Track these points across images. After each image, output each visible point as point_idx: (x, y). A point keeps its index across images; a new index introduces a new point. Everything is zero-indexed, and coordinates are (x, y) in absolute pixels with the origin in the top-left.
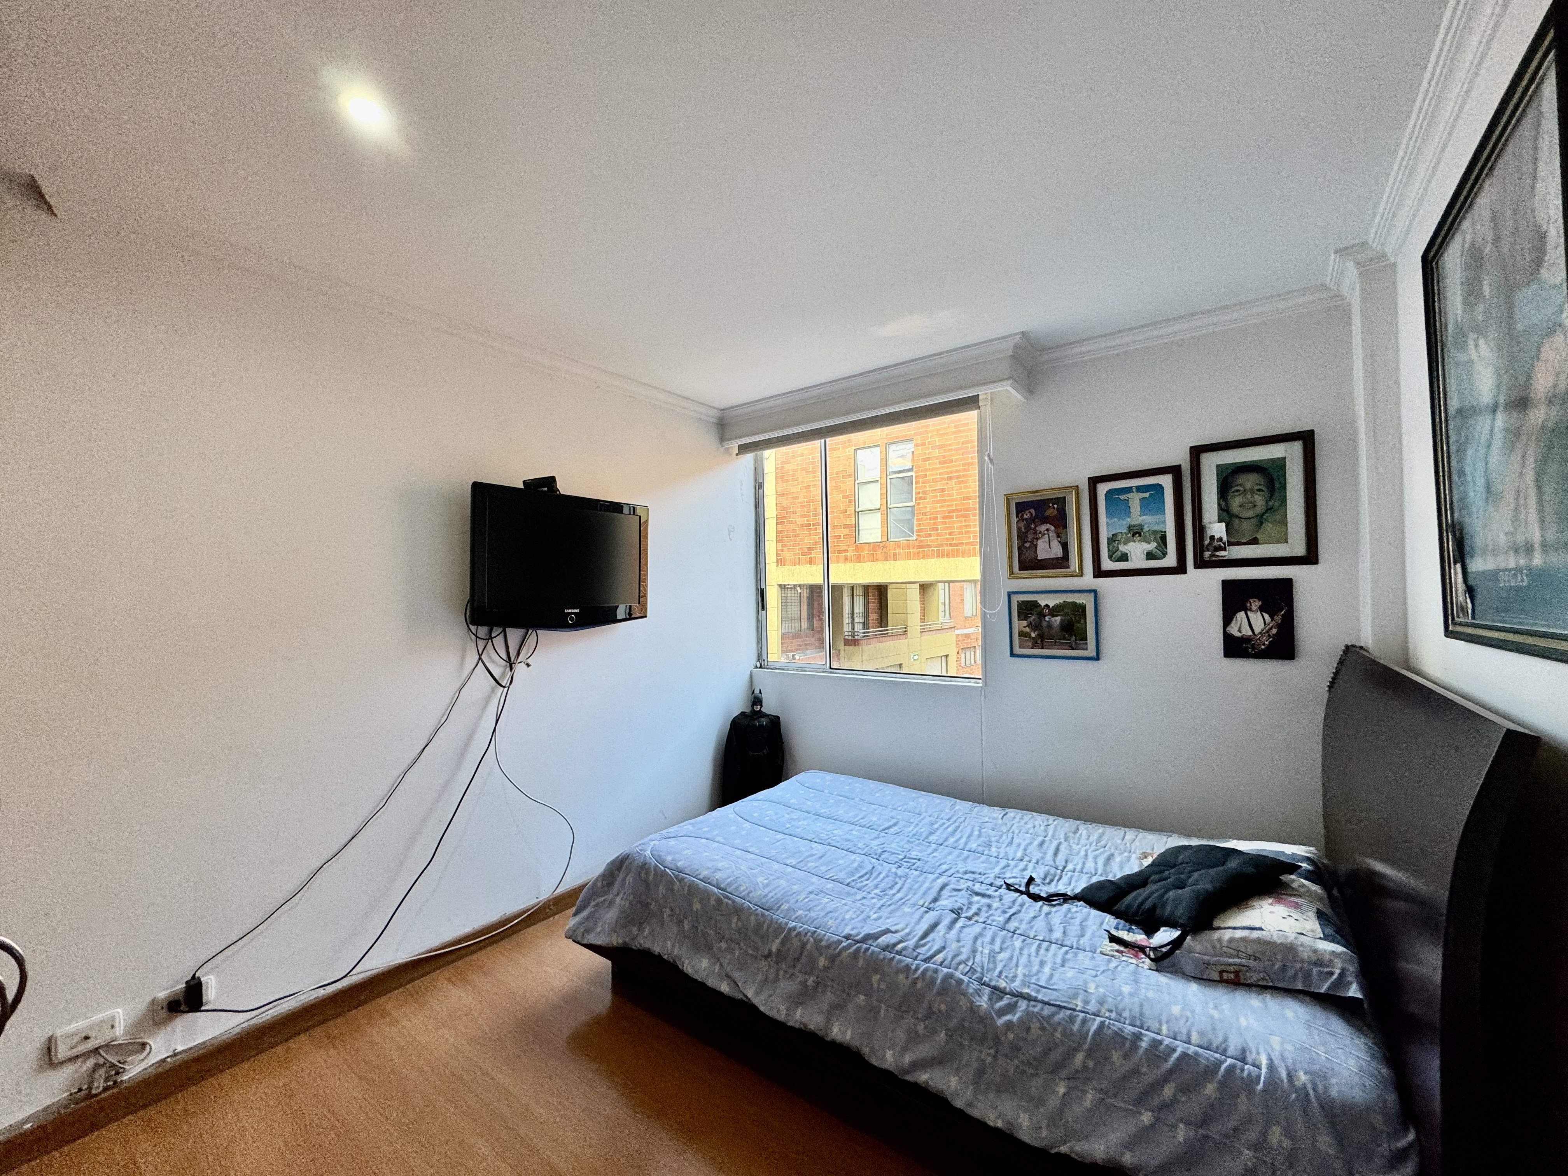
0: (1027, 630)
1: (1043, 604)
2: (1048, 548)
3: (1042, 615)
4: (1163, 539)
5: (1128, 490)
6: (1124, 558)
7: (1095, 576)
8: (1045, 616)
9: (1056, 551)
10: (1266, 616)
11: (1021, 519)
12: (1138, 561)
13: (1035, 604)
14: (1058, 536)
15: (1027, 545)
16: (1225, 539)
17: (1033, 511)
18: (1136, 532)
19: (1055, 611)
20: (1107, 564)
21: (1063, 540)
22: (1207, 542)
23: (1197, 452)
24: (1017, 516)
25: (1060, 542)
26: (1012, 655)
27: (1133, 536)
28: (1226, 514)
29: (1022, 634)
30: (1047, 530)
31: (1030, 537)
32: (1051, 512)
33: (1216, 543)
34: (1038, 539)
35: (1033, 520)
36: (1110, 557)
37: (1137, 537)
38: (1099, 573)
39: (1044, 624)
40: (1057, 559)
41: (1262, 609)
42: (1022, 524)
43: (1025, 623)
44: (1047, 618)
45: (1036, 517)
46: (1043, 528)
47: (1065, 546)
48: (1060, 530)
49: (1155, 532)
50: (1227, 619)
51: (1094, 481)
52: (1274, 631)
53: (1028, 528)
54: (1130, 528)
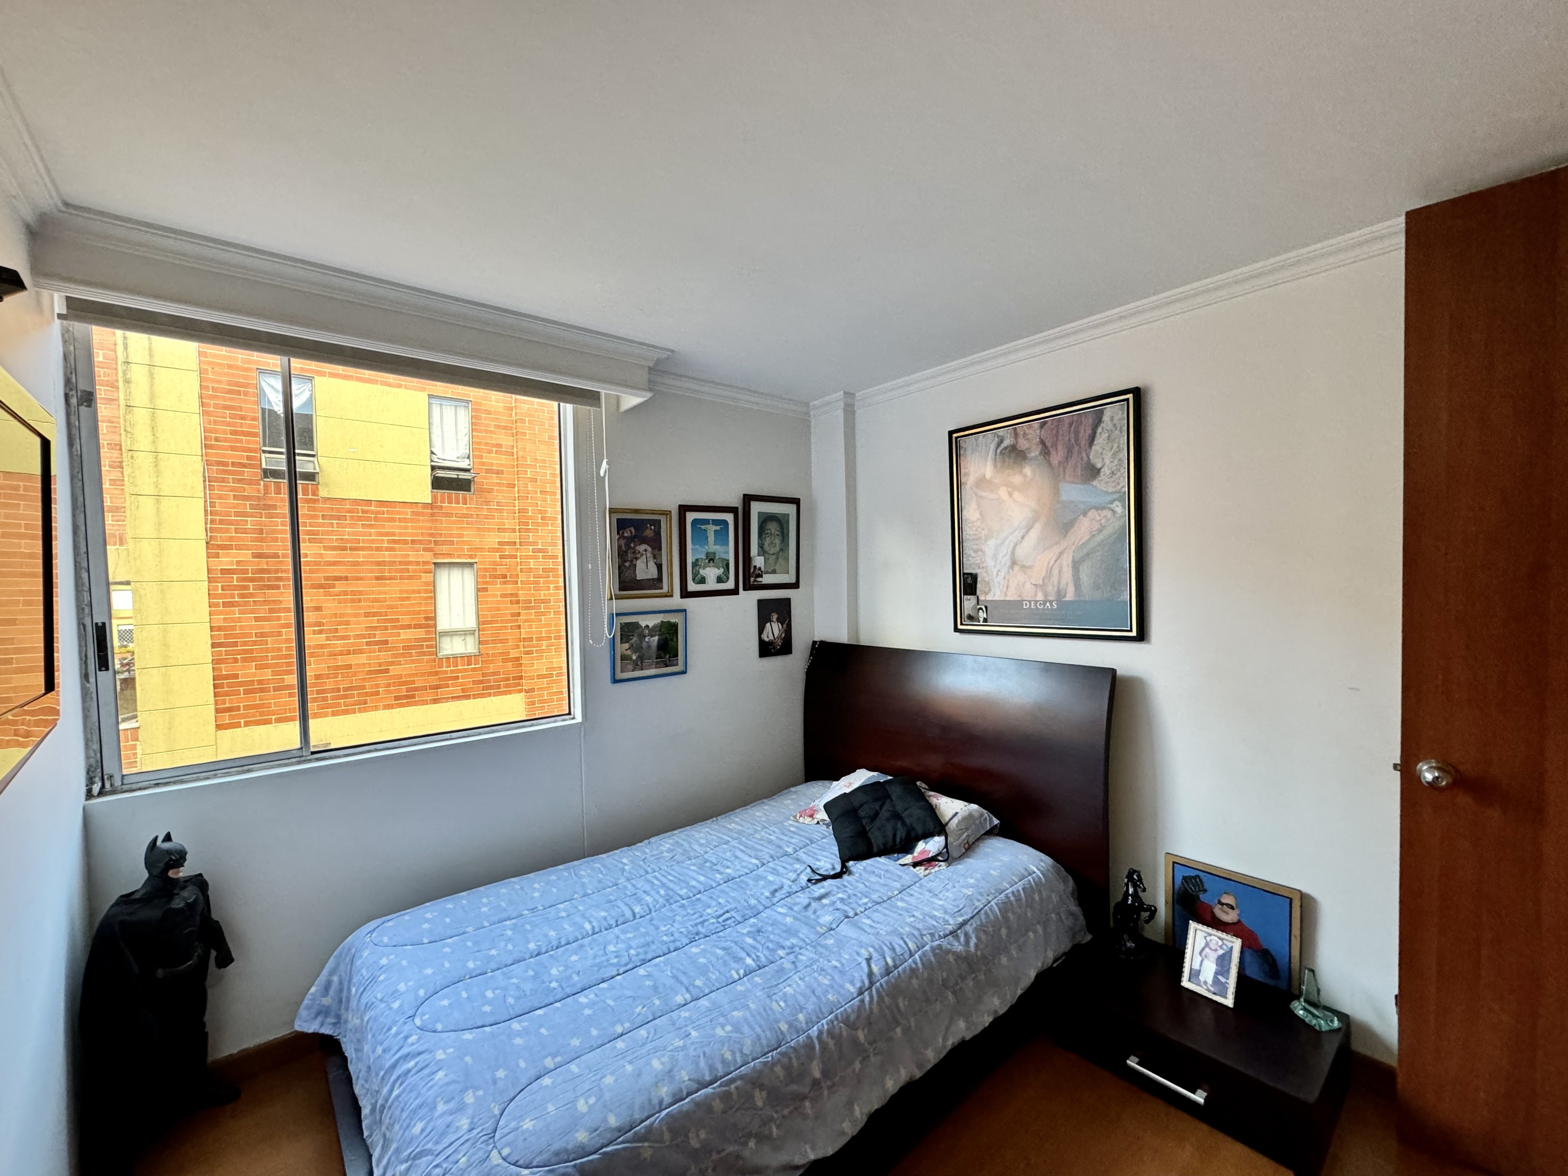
0: (629, 652)
1: (643, 624)
2: (644, 570)
3: (642, 636)
4: (727, 565)
5: (706, 522)
6: (703, 581)
7: (682, 597)
8: (645, 637)
9: (653, 573)
10: (780, 624)
11: (622, 537)
12: (711, 585)
13: (636, 625)
14: (654, 557)
15: (627, 564)
16: (763, 569)
17: (632, 529)
18: (711, 559)
19: (652, 631)
20: (692, 587)
21: (658, 562)
22: (752, 570)
23: (748, 499)
24: (618, 533)
25: (655, 563)
26: (615, 681)
27: (709, 562)
28: (762, 551)
29: (624, 658)
30: (645, 550)
31: (630, 556)
32: (649, 533)
33: (757, 572)
34: (637, 559)
35: (632, 539)
36: (694, 580)
37: (711, 564)
38: (686, 594)
39: (644, 645)
40: (653, 579)
41: (778, 620)
42: (623, 542)
43: (627, 646)
44: (647, 639)
45: (635, 537)
46: (642, 548)
47: (659, 567)
48: (656, 552)
49: (723, 560)
50: (761, 630)
51: (684, 509)
52: (783, 635)
53: (628, 545)
54: (707, 554)
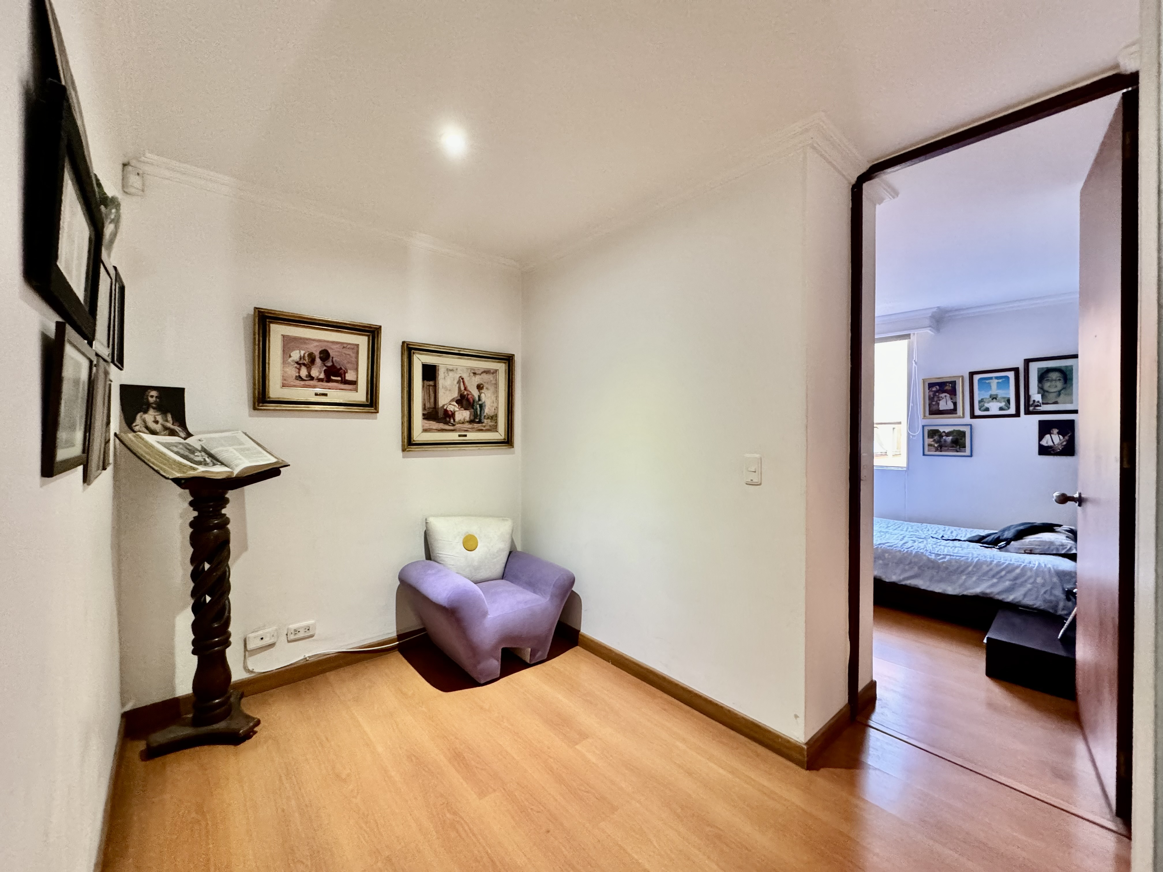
0: (933, 443)
1: (942, 431)
2: (945, 404)
3: (941, 436)
4: (1008, 401)
5: (991, 378)
6: (987, 409)
7: (971, 418)
8: (943, 436)
9: (951, 406)
10: (1061, 437)
11: (930, 391)
12: (994, 410)
13: (937, 431)
14: (951, 399)
15: (934, 403)
16: (1041, 401)
17: (938, 387)
18: (994, 398)
19: (948, 434)
20: (977, 412)
21: (954, 401)
22: (1031, 402)
23: (1027, 362)
24: (929, 389)
25: (952, 402)
26: (924, 455)
27: (993, 399)
28: (1042, 391)
29: (929, 445)
30: (945, 396)
31: (936, 399)
32: (948, 387)
33: (1036, 404)
34: (940, 400)
35: (937, 391)
36: (980, 409)
37: (994, 400)
38: (973, 416)
39: (942, 440)
40: (951, 410)
41: (1059, 433)
42: (931, 393)
43: (932, 440)
44: (944, 438)
45: (939, 390)
46: (943, 395)
47: (955, 404)
48: (953, 396)
49: (1004, 398)
50: (1041, 438)
51: (972, 374)
52: (1065, 443)
53: (934, 395)
54: (991, 396)
